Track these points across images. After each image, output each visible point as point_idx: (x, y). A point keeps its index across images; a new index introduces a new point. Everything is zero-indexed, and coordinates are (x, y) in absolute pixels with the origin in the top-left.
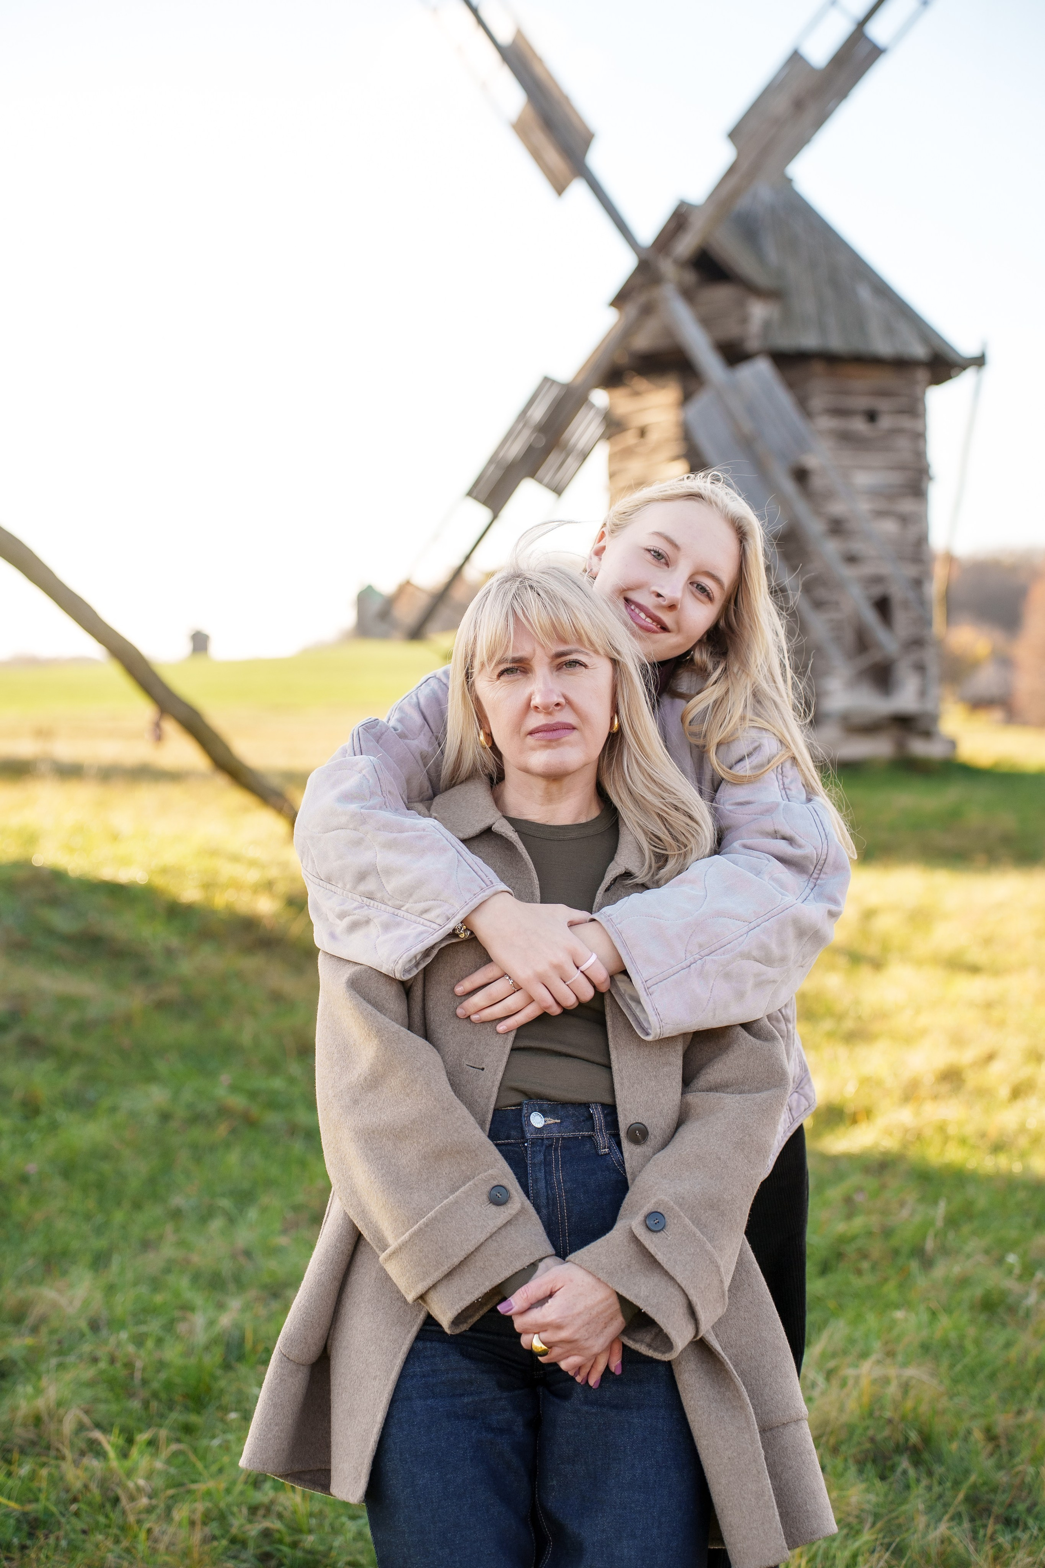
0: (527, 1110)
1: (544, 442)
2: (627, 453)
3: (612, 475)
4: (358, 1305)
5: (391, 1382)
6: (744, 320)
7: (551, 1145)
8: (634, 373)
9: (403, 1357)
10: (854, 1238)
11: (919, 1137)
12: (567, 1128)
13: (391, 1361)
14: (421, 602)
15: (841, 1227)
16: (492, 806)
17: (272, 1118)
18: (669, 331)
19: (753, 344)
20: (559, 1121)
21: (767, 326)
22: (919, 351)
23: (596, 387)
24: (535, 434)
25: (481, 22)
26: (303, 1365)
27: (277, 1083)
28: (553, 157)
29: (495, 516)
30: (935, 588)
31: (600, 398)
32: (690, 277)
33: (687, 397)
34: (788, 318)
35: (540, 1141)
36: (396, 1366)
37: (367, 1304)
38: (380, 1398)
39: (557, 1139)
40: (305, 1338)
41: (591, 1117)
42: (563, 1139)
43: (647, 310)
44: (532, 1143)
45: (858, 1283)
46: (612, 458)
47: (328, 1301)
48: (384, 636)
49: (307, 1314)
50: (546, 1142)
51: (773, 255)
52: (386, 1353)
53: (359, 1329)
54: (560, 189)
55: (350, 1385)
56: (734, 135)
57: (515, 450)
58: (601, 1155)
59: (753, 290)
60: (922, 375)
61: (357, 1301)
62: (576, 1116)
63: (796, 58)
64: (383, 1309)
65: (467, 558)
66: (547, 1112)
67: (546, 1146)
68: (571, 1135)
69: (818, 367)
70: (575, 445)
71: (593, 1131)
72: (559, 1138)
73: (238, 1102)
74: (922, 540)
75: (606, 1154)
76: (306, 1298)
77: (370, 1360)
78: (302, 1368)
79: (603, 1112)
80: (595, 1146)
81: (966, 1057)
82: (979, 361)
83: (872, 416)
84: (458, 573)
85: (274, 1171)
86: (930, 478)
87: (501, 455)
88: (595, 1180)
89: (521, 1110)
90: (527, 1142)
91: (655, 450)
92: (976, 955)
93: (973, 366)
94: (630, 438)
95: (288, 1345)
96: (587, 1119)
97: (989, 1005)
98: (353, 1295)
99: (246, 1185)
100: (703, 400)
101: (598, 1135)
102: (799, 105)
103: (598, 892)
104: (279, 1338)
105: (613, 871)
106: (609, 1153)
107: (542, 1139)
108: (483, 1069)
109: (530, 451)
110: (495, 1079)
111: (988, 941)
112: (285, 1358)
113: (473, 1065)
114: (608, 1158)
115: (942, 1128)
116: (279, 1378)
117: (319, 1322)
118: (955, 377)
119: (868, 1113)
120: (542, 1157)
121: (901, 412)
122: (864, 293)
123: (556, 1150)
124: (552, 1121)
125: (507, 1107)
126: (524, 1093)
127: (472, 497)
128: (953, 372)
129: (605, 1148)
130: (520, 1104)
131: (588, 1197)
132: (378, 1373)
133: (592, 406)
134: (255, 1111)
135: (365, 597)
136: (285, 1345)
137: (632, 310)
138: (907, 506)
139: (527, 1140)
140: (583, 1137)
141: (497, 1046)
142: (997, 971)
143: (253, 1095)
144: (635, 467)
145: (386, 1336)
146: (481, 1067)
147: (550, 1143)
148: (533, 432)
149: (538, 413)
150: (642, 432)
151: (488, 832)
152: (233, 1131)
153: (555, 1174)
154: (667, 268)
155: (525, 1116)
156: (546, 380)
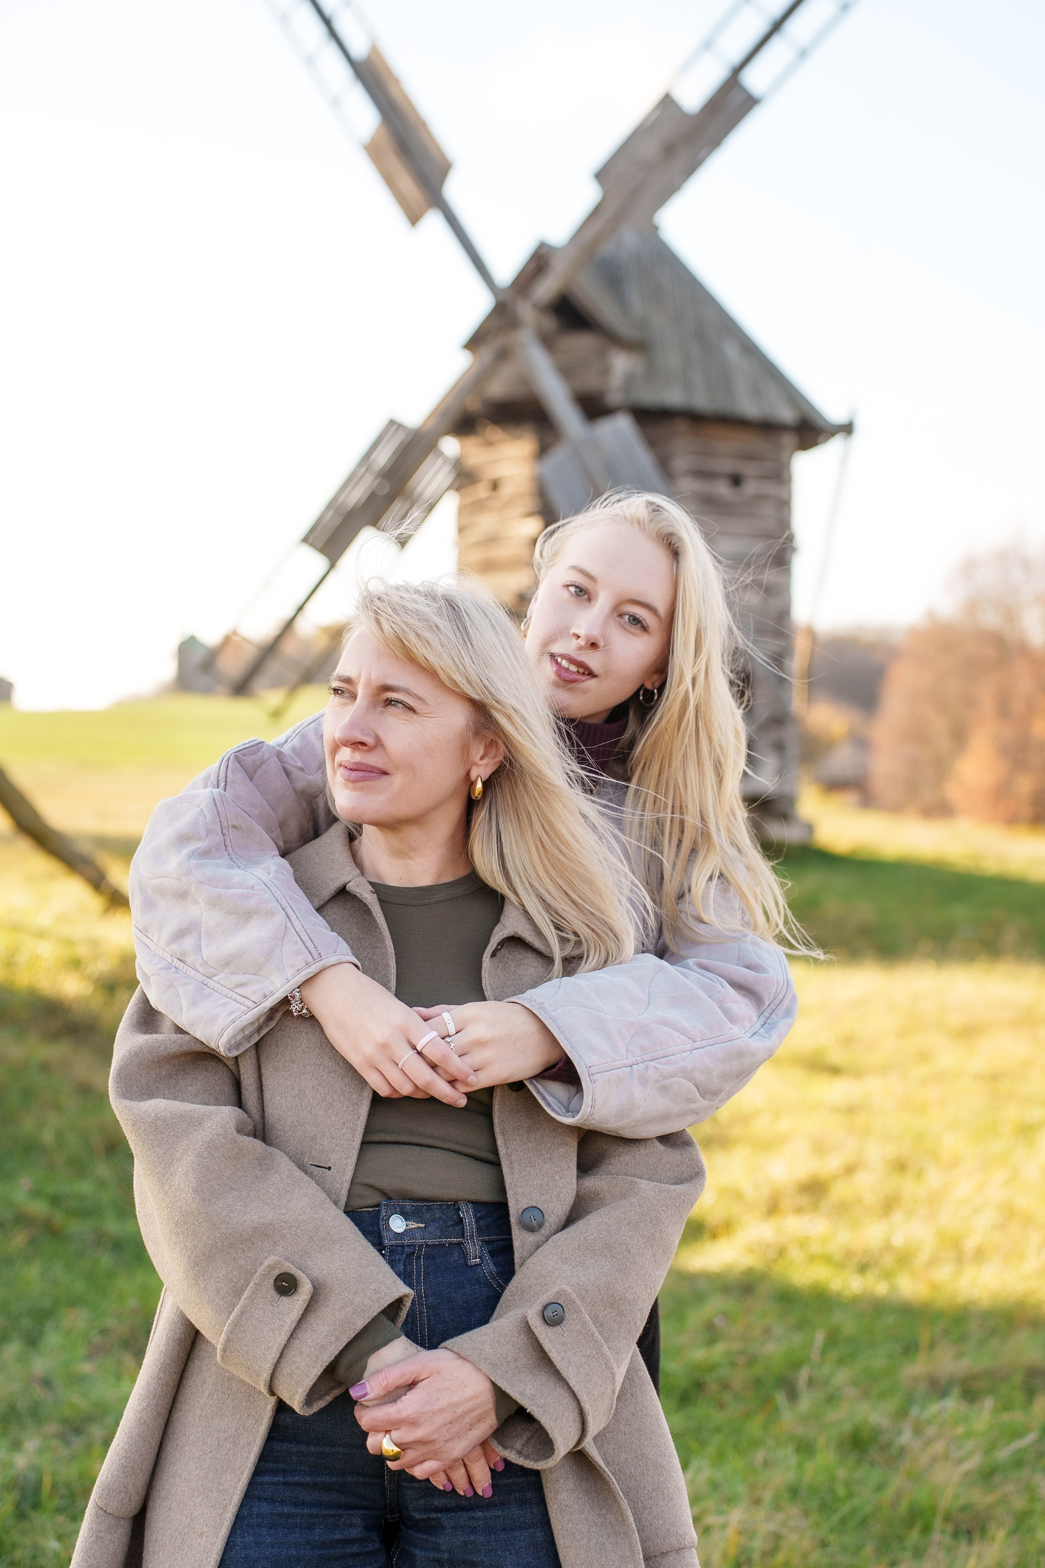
0: (386, 1212)
1: (388, 489)
2: (478, 507)
3: (461, 530)
4: (182, 1448)
5: (220, 1540)
6: (606, 371)
7: (413, 1253)
8: (488, 422)
9: (234, 1511)
10: (713, 1367)
11: (782, 1252)
12: (432, 1233)
13: (221, 1515)
14: (249, 655)
15: (699, 1354)
16: (350, 863)
17: (76, 1227)
18: (525, 380)
19: (614, 397)
20: (423, 1225)
21: (629, 380)
22: (786, 414)
23: (447, 435)
24: (379, 480)
25: (333, 34)
26: (123, 1518)
27: (85, 1188)
28: (408, 184)
29: (332, 566)
30: (797, 663)
31: (450, 446)
32: (550, 323)
33: (543, 451)
34: (651, 372)
35: (400, 1248)
36: (226, 1521)
37: (191, 1447)
38: (207, 1559)
39: (421, 1246)
40: (125, 1487)
41: (461, 1221)
42: (427, 1246)
43: (503, 355)
44: (391, 1251)
45: (718, 1417)
46: (462, 510)
47: (152, 1442)
48: (207, 691)
49: (126, 1458)
50: (407, 1249)
51: (637, 303)
52: (215, 1505)
53: (183, 1476)
54: (414, 218)
55: (170, 1543)
56: (600, 176)
57: (356, 496)
58: (471, 1266)
59: (614, 340)
60: (788, 440)
61: (180, 1444)
62: (444, 1220)
63: (667, 102)
64: (210, 1452)
65: (300, 609)
66: (409, 1215)
67: (407, 1254)
68: (436, 1241)
69: (681, 427)
70: (421, 494)
71: (463, 1237)
72: (423, 1245)
73: (39, 1208)
74: (783, 614)
75: (476, 1265)
76: (125, 1440)
77: (196, 1514)
78: (122, 1522)
79: (475, 1216)
80: (464, 1256)
81: (832, 1164)
82: (847, 429)
83: (736, 480)
84: (289, 625)
85: (79, 1287)
86: (794, 550)
87: (341, 499)
88: (462, 1295)
89: (379, 1212)
90: (384, 1250)
91: (508, 505)
92: (836, 1056)
93: (843, 433)
94: (481, 491)
95: (105, 1496)
96: (456, 1224)
97: (850, 1110)
98: (175, 1436)
99: (46, 1303)
100: (559, 455)
101: (468, 1243)
102: (669, 150)
103: (484, 956)
104: (94, 1489)
105: (498, 935)
106: (480, 1264)
107: (403, 1246)
108: (329, 1168)
109: (372, 497)
110: (344, 1180)
111: (848, 1041)
112: (101, 1510)
113: (318, 1164)
114: (479, 1270)
115: (803, 1243)
116: (94, 1535)
117: (141, 1467)
118: (821, 443)
119: (726, 1227)
120: (402, 1267)
121: (765, 477)
122: (731, 351)
123: (418, 1258)
124: (416, 1225)
125: (363, 1208)
126: (382, 1192)
127: (308, 543)
128: (821, 438)
129: (476, 1258)
130: (378, 1205)
131: (454, 1314)
132: (205, 1529)
133: (441, 454)
134: (59, 1218)
135: (187, 647)
136: (101, 1496)
137: (487, 353)
138: (769, 576)
139: (385, 1247)
140: (451, 1244)
141: (345, 1140)
142: (857, 1073)
143: (55, 1200)
144: (486, 523)
145: (216, 1486)
146: (327, 1166)
147: (412, 1250)
148: (376, 477)
149: (383, 458)
150: (495, 486)
151: (343, 892)
152: (32, 1242)
153: (416, 1286)
154: (526, 311)
155: (383, 1220)
156: (392, 422)
